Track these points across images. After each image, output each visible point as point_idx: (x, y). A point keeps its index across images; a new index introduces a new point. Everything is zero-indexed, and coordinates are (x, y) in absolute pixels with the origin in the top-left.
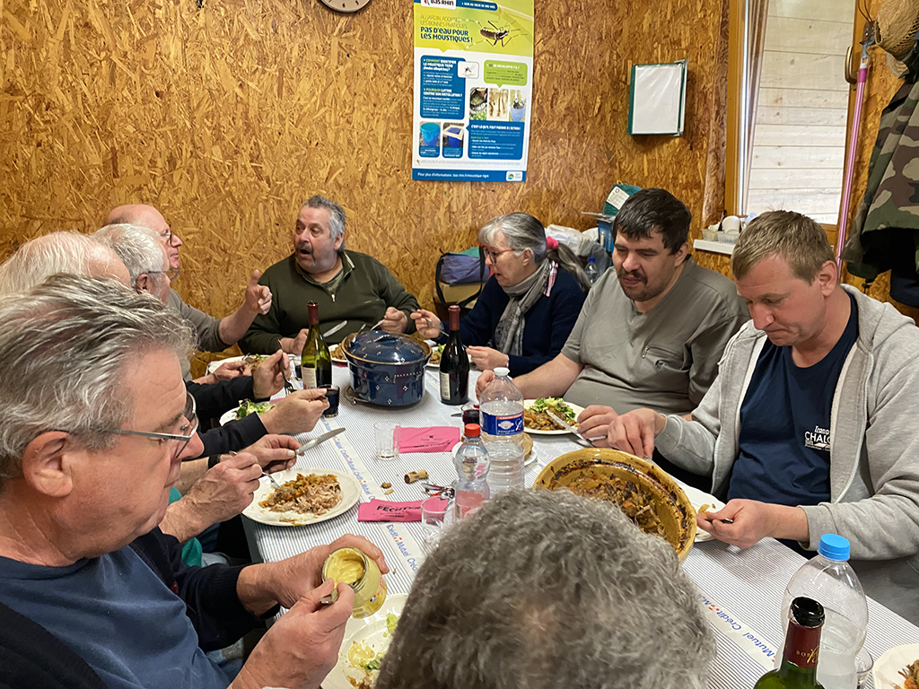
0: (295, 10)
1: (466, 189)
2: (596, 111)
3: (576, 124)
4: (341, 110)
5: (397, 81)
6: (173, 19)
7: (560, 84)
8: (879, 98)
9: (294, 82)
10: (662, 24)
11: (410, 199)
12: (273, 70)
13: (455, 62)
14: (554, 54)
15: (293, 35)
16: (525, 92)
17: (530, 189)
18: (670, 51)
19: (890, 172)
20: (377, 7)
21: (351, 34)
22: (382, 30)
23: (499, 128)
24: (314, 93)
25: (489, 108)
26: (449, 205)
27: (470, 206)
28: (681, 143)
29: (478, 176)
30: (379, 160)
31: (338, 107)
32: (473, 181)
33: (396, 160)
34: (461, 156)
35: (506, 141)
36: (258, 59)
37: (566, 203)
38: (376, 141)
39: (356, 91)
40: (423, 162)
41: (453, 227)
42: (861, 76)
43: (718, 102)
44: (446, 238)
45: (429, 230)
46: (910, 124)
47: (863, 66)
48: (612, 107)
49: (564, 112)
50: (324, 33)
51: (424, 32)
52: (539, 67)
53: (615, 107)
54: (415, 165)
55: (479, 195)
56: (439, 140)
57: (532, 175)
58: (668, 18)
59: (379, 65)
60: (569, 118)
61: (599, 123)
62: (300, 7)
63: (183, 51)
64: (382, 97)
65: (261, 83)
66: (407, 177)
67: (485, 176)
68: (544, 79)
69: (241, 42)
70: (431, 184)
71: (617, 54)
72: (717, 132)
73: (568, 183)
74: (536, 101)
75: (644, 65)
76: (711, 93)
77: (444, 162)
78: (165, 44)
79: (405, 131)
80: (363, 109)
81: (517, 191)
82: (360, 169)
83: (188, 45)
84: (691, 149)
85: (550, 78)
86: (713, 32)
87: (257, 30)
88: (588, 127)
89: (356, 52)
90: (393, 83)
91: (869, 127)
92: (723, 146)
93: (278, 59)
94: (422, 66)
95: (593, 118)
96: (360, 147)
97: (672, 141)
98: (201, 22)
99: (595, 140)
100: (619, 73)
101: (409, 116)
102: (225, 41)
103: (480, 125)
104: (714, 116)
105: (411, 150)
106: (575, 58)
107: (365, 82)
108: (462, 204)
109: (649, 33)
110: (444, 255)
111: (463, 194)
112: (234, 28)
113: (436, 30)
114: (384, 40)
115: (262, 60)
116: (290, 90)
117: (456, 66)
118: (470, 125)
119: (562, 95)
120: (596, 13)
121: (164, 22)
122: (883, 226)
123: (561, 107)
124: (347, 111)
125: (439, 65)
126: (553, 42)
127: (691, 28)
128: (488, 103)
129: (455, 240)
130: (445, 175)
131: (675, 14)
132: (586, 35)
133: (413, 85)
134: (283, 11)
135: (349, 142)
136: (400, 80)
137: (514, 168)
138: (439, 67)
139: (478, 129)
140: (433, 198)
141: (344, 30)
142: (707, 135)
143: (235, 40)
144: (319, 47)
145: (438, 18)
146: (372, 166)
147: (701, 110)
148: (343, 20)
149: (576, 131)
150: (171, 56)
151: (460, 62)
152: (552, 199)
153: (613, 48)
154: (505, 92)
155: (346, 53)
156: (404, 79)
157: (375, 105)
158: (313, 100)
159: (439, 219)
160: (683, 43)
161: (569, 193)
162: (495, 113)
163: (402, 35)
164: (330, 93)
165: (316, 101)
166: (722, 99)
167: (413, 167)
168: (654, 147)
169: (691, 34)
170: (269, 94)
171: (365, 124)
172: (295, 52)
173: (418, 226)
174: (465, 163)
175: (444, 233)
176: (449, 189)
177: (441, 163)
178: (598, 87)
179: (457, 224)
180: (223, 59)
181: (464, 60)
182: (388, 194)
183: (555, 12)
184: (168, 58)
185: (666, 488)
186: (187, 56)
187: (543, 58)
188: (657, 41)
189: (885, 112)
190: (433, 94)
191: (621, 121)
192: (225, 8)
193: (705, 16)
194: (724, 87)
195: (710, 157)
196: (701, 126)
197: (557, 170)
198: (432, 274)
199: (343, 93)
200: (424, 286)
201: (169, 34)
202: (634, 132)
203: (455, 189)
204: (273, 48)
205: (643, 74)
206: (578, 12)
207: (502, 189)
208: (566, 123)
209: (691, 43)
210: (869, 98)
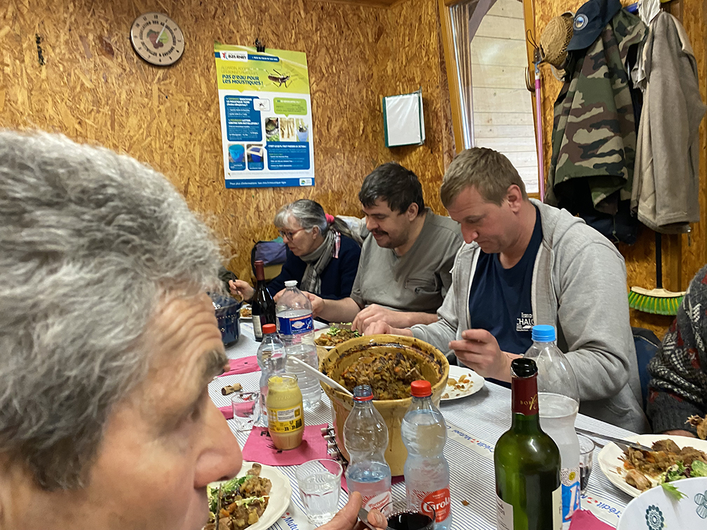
0: (121, 65)
1: (269, 194)
2: (361, 132)
3: (347, 142)
4: (164, 137)
5: (207, 115)
6: (19, 74)
7: (332, 114)
8: (551, 98)
9: (124, 119)
10: (400, 68)
11: (226, 203)
12: (106, 109)
13: (251, 100)
14: (325, 92)
15: (121, 84)
16: (307, 120)
17: (319, 191)
18: (409, 85)
19: (565, 141)
20: (186, 61)
21: (168, 81)
22: (193, 77)
23: (290, 146)
24: (141, 126)
25: (280, 132)
26: (258, 206)
27: (274, 206)
28: (424, 149)
29: (278, 183)
30: (198, 175)
31: (161, 137)
32: (274, 187)
33: (212, 174)
34: (263, 168)
35: (297, 157)
36: (93, 102)
37: (347, 200)
38: (194, 160)
39: (175, 124)
40: (233, 174)
41: (262, 222)
42: (537, 84)
43: (446, 116)
44: (257, 231)
45: (243, 225)
46: (573, 107)
47: (537, 77)
48: (372, 128)
49: (337, 134)
50: (146, 82)
51: (225, 78)
52: (315, 102)
53: (374, 129)
54: (227, 177)
55: (280, 197)
56: (244, 158)
57: (319, 181)
58: (404, 63)
59: (192, 104)
60: (342, 138)
61: (364, 141)
62: (125, 63)
63: (29, 97)
64: (196, 127)
65: (97, 120)
66: (222, 187)
67: (283, 183)
68: (320, 110)
69: (78, 89)
70: (241, 191)
71: (372, 91)
72: (448, 139)
73: (346, 185)
74: (316, 127)
75: (390, 96)
76: (441, 111)
77: (250, 174)
78: (13, 93)
79: (217, 152)
80: (182, 136)
81: (309, 193)
82: (183, 182)
83: (33, 93)
84: (432, 152)
85: (325, 109)
86: (435, 69)
87: (91, 80)
88: (357, 144)
89: (172, 95)
90: (204, 117)
91: (548, 118)
92: (454, 148)
93: (110, 102)
94: (226, 103)
95: (359, 137)
96: (181, 165)
97: (418, 150)
98: (43, 75)
99: (363, 152)
100: (374, 104)
101: (219, 141)
102: (64, 89)
103: (275, 145)
104: (444, 126)
105: (223, 166)
106: (341, 94)
107: (182, 117)
108: (267, 205)
109: (393, 76)
110: (257, 244)
111: (268, 197)
112: (72, 79)
113: (234, 77)
114: (194, 85)
115: (97, 102)
116: (121, 126)
117: (252, 103)
118: (267, 145)
119: (334, 122)
120: (352, 63)
121: (11, 76)
122: (566, 178)
123: (335, 130)
124: (169, 139)
125: (239, 102)
126: (324, 83)
127: (421, 69)
128: (279, 129)
129: (264, 232)
130: (251, 183)
131: (408, 61)
132: (347, 78)
133: (220, 118)
134: (111, 66)
135: (172, 162)
136: (209, 115)
137: (306, 176)
138: (239, 103)
139: (274, 148)
140: (244, 201)
141: (161, 78)
142: (441, 141)
143: (73, 89)
144: (143, 92)
145: (235, 68)
146: (192, 180)
147: (435, 125)
148: (161, 73)
149: (348, 147)
150: (19, 102)
151: (254, 100)
152: (337, 197)
153: (368, 87)
154: (291, 120)
155: (165, 96)
156: (212, 114)
157: (191, 134)
158: (141, 132)
159: (251, 218)
160: (416, 79)
161: (348, 193)
162: (286, 135)
163: (208, 81)
164: (154, 125)
165: (143, 132)
166: (449, 115)
167: (226, 178)
168: (406, 155)
169: (421, 73)
170: (104, 128)
171: (184, 148)
172: (124, 96)
173: (234, 223)
174: (266, 174)
175: (255, 227)
176: (256, 194)
177: (247, 174)
178: (360, 115)
179: (265, 220)
180: (64, 104)
181: (258, 98)
182: (207, 200)
183: (322, 63)
184: (16, 103)
185: (426, 352)
186: (32, 102)
187: (317, 95)
188: (398, 80)
189: (556, 104)
190: (236, 123)
191: (380, 139)
192: (63, 65)
193: (428, 59)
194: (449, 107)
195: (446, 156)
196: (436, 135)
197: (338, 176)
198: (249, 260)
199: (164, 125)
200: (243, 269)
201: (17, 86)
202: (390, 145)
203: (261, 194)
204: (105, 94)
205: (391, 102)
206: (339, 62)
207: (297, 191)
208: (340, 142)
209: (422, 79)
210: (545, 99)
